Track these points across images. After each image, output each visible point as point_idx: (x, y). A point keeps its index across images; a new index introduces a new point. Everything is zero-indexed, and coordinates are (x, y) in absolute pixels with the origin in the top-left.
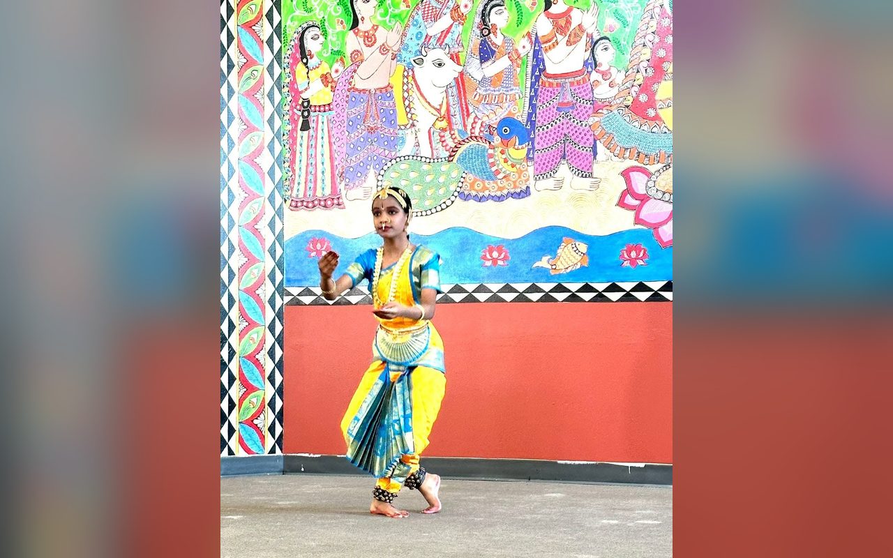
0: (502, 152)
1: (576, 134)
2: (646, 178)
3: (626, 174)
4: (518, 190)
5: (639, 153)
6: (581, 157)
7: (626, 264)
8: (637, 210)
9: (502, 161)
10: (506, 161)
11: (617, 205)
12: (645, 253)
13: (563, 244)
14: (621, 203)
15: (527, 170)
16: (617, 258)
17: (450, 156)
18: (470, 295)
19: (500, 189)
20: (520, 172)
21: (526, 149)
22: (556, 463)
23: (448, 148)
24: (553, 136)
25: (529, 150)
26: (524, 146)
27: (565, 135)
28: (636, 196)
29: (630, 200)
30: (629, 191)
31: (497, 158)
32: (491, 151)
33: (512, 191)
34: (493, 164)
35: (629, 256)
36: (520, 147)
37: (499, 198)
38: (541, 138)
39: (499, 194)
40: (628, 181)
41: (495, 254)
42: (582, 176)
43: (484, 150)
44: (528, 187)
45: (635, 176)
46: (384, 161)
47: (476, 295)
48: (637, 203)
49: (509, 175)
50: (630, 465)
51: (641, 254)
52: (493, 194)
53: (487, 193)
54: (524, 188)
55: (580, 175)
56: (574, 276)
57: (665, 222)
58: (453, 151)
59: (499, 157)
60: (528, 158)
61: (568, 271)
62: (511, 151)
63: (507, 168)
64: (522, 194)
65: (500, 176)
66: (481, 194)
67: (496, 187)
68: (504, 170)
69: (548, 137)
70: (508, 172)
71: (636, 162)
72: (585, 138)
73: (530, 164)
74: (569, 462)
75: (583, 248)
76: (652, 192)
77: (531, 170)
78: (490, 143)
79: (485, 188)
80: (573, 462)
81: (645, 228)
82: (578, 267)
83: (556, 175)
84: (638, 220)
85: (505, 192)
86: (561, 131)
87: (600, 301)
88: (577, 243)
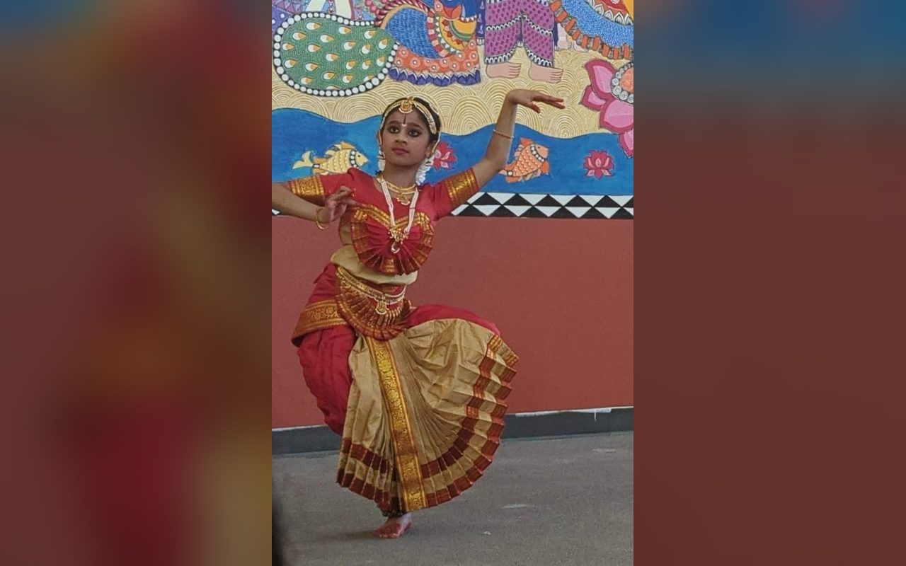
0: (445, 23)
1: (534, 13)
2: (611, 75)
3: (589, 67)
4: (466, 74)
5: (603, 44)
6: (540, 41)
7: (591, 173)
8: (602, 110)
9: (445, 34)
10: (450, 35)
11: (581, 103)
12: (610, 162)
13: (520, 146)
14: (585, 102)
15: (476, 50)
16: (581, 167)
17: (377, 20)
19: (443, 70)
20: (467, 51)
21: (475, 22)
23: (374, 8)
24: (507, 10)
25: (478, 25)
26: (472, 19)
27: (522, 12)
28: (601, 95)
29: (594, 98)
30: (593, 88)
31: (438, 30)
32: (430, 20)
33: (459, 74)
34: (434, 37)
35: (595, 165)
36: (468, 19)
37: (441, 81)
38: (493, 12)
39: (441, 76)
40: (592, 76)
42: (541, 65)
43: (423, 17)
44: (478, 72)
45: (598, 69)
46: (283, 16)
48: (602, 102)
49: (454, 53)
50: (595, 410)
51: (607, 164)
52: (434, 76)
53: (425, 74)
54: (473, 71)
55: (540, 63)
56: (533, 186)
57: (627, 129)
58: (380, 14)
59: (442, 30)
60: (477, 34)
61: (528, 178)
62: (456, 22)
63: (450, 44)
64: (470, 79)
65: (443, 53)
66: (417, 75)
67: (438, 68)
68: (447, 46)
70: (452, 50)
71: (600, 54)
72: (545, 18)
73: (480, 41)
74: (528, 414)
75: (544, 151)
76: (617, 91)
77: (481, 49)
78: (429, 9)
79: (423, 68)
80: (533, 414)
81: (610, 132)
82: (539, 174)
83: (511, 60)
84: (603, 124)
85: (449, 74)
86: (516, 6)
87: (563, 217)
88: (537, 146)
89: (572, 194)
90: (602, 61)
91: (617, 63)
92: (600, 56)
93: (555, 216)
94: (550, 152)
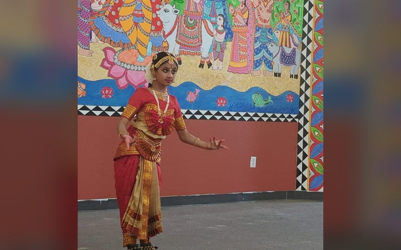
1: (82, 26)
2: (114, 54)
3: (105, 50)
5: (111, 40)
6: (84, 38)
7: (104, 96)
8: (109, 69)
11: (100, 66)
12: (112, 92)
14: (102, 65)
16: (99, 94)
28: (109, 62)
29: (106, 64)
30: (106, 59)
35: (105, 93)
40: (106, 55)
45: (109, 52)
48: (110, 66)
50: (101, 200)
51: (110, 93)
55: (83, 48)
57: (121, 77)
71: (110, 45)
75: (83, 86)
76: (116, 61)
81: (113, 79)
82: (81, 96)
84: (109, 75)
87: (91, 115)
88: (81, 84)
89: (95, 105)
90: (110, 48)
91: (116, 49)
92: (110, 46)
93: (87, 114)
94: (86, 87)
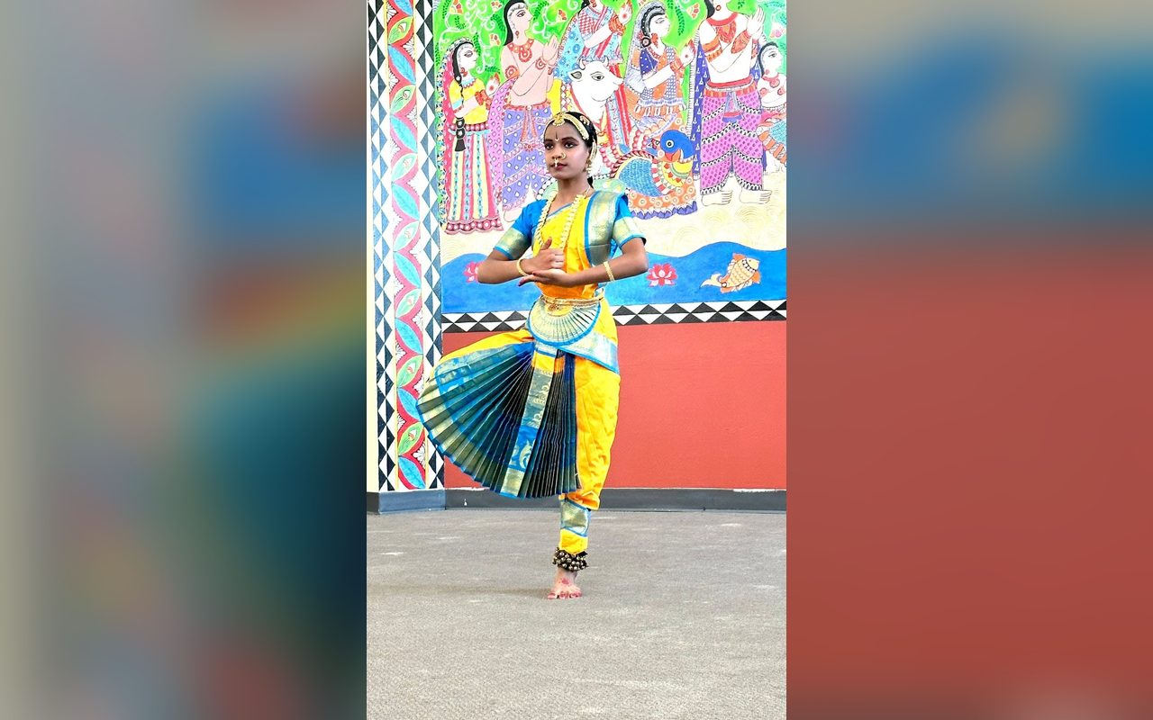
0: (667, 167)
1: (744, 145)
4: (684, 206)
6: (749, 169)
9: (666, 175)
10: (670, 175)
13: (733, 261)
15: (693, 184)
17: (612, 172)
18: (637, 317)
19: (665, 205)
20: (685, 187)
21: (692, 162)
22: (732, 491)
23: (609, 164)
24: (719, 147)
25: (695, 163)
26: (689, 159)
27: (732, 146)
31: (661, 173)
32: (654, 166)
33: (678, 207)
34: (657, 180)
36: (685, 160)
37: (665, 214)
38: (707, 151)
39: (664, 210)
41: (662, 273)
42: (751, 189)
43: (648, 165)
44: (694, 202)
47: (643, 317)
49: (674, 190)
52: (658, 211)
53: (651, 210)
54: (690, 203)
56: (745, 294)
58: (614, 167)
59: (664, 172)
60: (694, 172)
61: (740, 288)
62: (676, 164)
63: (672, 183)
64: (688, 209)
65: (665, 192)
66: (645, 211)
67: (661, 203)
68: (668, 185)
69: (715, 149)
70: (673, 187)
72: (754, 149)
73: (695, 177)
74: (745, 490)
75: (754, 264)
77: (697, 185)
78: (653, 157)
80: (750, 490)
82: (750, 284)
83: (724, 189)
85: (671, 208)
86: (728, 143)
